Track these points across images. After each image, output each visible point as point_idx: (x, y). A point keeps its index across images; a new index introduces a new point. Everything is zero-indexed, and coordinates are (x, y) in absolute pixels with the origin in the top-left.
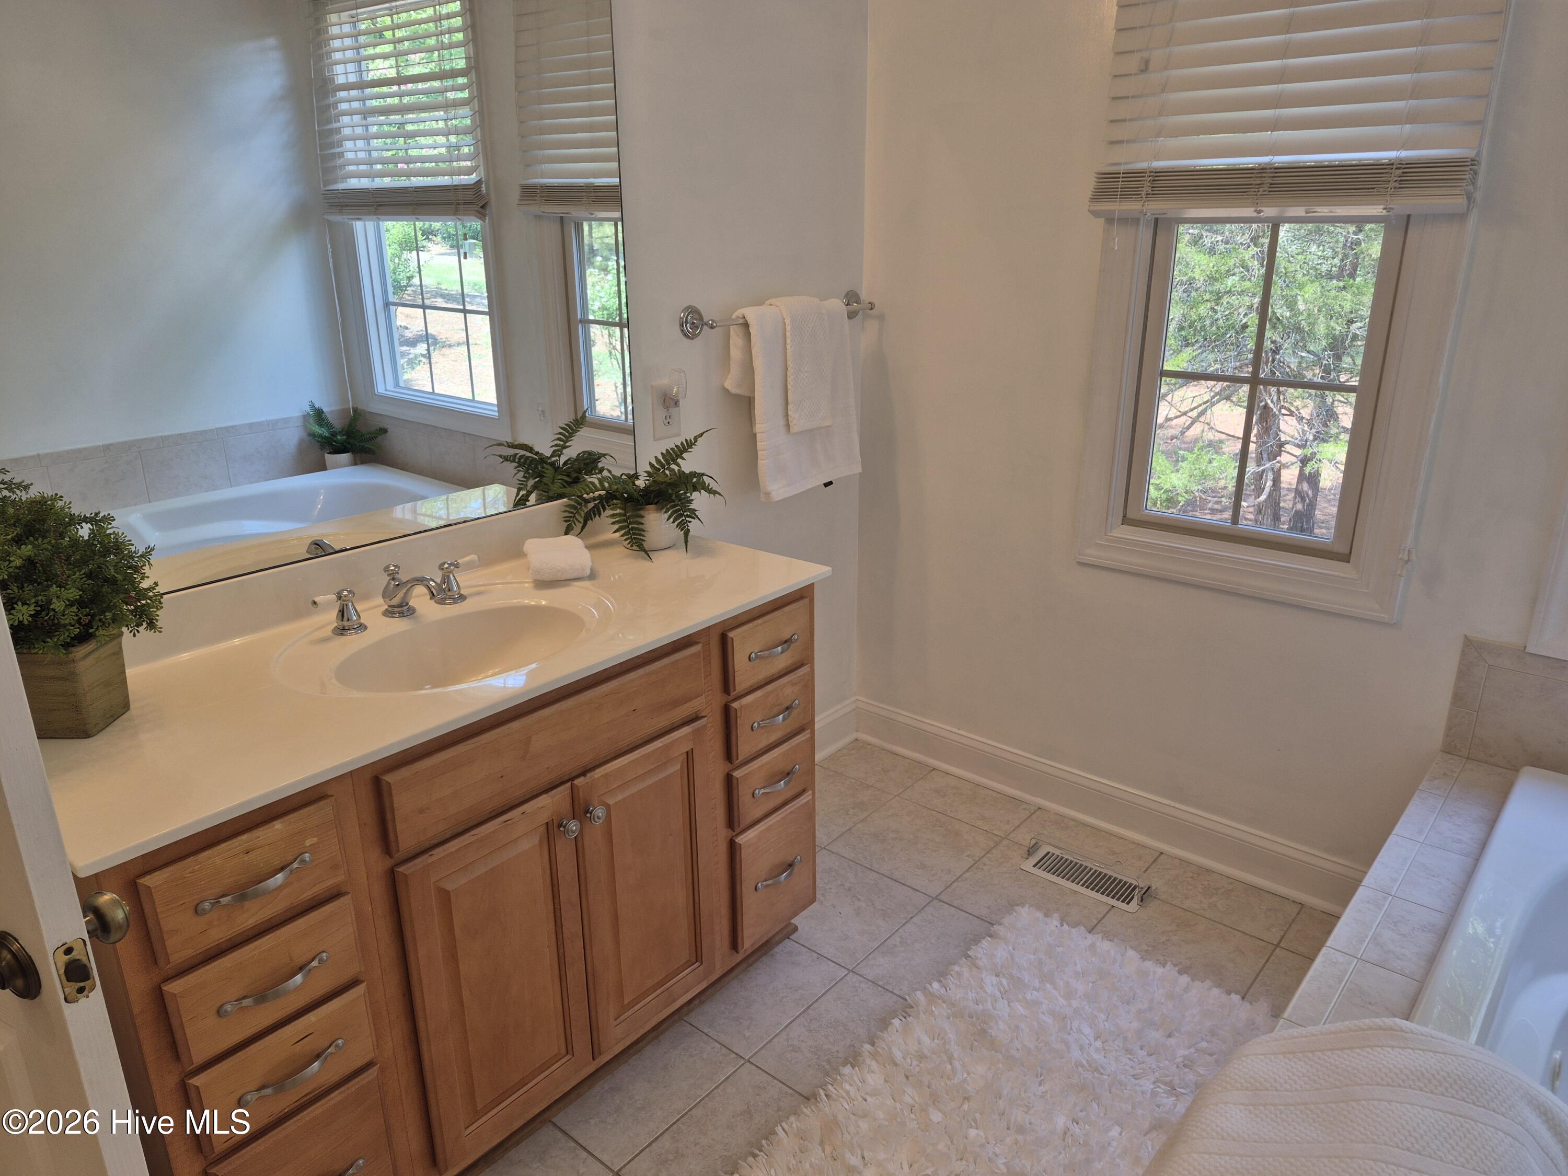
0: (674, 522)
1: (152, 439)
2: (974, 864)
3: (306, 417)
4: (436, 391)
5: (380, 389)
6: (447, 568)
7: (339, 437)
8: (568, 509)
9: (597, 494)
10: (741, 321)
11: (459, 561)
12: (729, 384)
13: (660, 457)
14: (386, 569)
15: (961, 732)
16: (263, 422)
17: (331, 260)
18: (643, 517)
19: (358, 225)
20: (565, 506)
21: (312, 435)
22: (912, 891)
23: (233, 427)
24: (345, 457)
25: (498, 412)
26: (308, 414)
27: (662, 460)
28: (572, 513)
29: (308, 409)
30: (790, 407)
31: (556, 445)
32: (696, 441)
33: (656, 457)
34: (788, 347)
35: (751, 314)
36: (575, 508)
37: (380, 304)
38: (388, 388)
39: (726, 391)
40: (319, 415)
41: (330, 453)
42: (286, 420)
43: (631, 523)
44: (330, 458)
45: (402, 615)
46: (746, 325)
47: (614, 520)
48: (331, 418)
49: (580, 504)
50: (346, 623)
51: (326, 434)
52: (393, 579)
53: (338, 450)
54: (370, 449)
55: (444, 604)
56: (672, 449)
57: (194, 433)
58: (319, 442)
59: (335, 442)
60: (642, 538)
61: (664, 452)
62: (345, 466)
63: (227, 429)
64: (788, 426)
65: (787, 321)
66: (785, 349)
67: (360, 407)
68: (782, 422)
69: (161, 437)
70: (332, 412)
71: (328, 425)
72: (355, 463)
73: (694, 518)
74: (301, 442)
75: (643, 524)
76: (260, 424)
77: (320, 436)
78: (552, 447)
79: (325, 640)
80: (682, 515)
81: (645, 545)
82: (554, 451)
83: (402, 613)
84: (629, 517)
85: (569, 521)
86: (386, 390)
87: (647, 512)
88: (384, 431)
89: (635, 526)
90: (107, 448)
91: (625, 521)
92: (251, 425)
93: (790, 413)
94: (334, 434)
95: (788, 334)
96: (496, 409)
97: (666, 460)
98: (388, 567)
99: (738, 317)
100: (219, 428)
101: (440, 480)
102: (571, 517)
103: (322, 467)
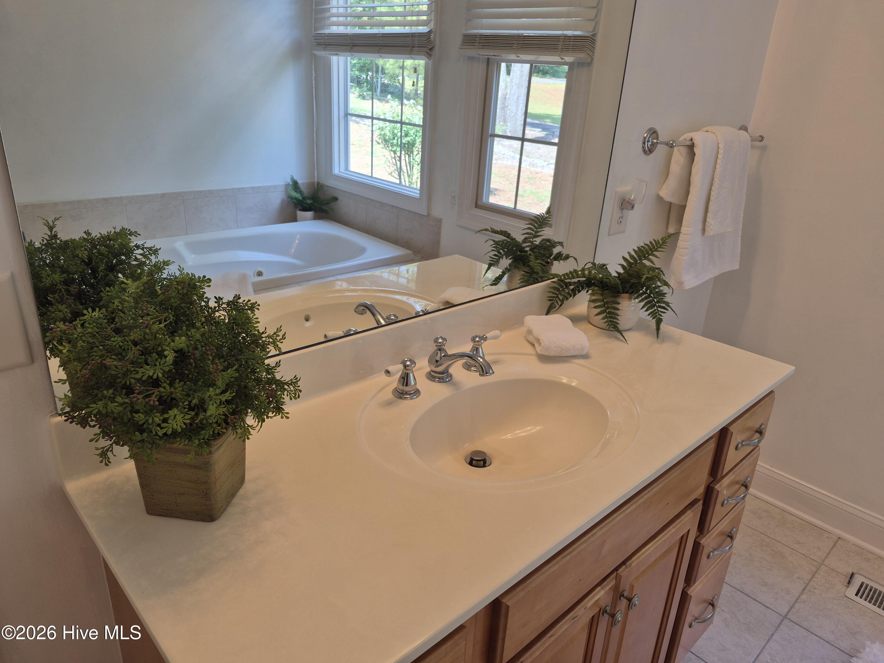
0: (647, 310)
1: (191, 192)
2: (806, 587)
3: (287, 185)
4: (374, 176)
5: (336, 171)
6: (478, 341)
7: (309, 201)
8: (552, 290)
9: (576, 280)
10: (689, 143)
11: (487, 335)
12: (663, 193)
13: (633, 253)
14: (436, 340)
15: (772, 469)
16: (261, 187)
17: (314, 82)
18: (619, 304)
19: (334, 59)
20: (550, 288)
21: (290, 197)
22: (764, 607)
23: (242, 188)
24: (310, 214)
25: (420, 194)
26: (289, 184)
27: (636, 256)
28: (556, 294)
29: (289, 181)
30: (709, 215)
31: (527, 233)
32: (664, 242)
33: (629, 253)
34: (718, 166)
35: (698, 137)
36: (558, 290)
37: (342, 114)
38: (341, 171)
39: (660, 199)
40: (295, 185)
41: (300, 210)
42: (275, 187)
43: (608, 308)
44: (300, 214)
45: (442, 380)
46: (691, 147)
47: (596, 305)
48: (303, 188)
49: (562, 287)
50: (406, 389)
51: (300, 198)
52: (440, 350)
53: (305, 209)
54: (326, 210)
55: (470, 370)
56: (642, 247)
57: (218, 191)
58: (294, 202)
59: (305, 204)
60: (617, 321)
61: (636, 249)
62: (310, 220)
63: (239, 189)
64: (704, 230)
65: (721, 146)
66: (715, 168)
67: (322, 182)
68: (700, 227)
69: (197, 191)
70: (303, 184)
71: (301, 192)
72: (315, 219)
73: (667, 310)
74: (283, 202)
75: (619, 310)
76: (259, 188)
77: (296, 199)
78: (524, 234)
79: (389, 403)
80: (654, 306)
81: (621, 327)
82: (526, 238)
83: (443, 379)
84: (607, 303)
85: (553, 300)
86: (340, 172)
87: (621, 299)
88: (336, 199)
89: (613, 311)
90: (163, 195)
91: (604, 306)
92: (253, 188)
93: (708, 220)
94: (304, 198)
95: (720, 156)
96: (418, 192)
97: (639, 257)
98: (438, 339)
99: (685, 140)
100: (234, 189)
101: (370, 235)
102: (554, 297)
103: (294, 219)
